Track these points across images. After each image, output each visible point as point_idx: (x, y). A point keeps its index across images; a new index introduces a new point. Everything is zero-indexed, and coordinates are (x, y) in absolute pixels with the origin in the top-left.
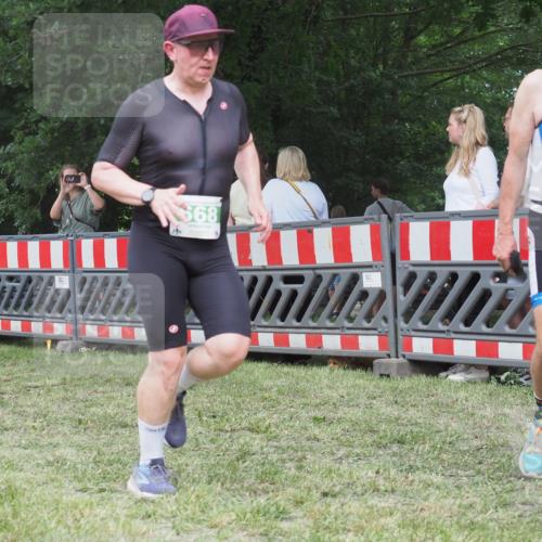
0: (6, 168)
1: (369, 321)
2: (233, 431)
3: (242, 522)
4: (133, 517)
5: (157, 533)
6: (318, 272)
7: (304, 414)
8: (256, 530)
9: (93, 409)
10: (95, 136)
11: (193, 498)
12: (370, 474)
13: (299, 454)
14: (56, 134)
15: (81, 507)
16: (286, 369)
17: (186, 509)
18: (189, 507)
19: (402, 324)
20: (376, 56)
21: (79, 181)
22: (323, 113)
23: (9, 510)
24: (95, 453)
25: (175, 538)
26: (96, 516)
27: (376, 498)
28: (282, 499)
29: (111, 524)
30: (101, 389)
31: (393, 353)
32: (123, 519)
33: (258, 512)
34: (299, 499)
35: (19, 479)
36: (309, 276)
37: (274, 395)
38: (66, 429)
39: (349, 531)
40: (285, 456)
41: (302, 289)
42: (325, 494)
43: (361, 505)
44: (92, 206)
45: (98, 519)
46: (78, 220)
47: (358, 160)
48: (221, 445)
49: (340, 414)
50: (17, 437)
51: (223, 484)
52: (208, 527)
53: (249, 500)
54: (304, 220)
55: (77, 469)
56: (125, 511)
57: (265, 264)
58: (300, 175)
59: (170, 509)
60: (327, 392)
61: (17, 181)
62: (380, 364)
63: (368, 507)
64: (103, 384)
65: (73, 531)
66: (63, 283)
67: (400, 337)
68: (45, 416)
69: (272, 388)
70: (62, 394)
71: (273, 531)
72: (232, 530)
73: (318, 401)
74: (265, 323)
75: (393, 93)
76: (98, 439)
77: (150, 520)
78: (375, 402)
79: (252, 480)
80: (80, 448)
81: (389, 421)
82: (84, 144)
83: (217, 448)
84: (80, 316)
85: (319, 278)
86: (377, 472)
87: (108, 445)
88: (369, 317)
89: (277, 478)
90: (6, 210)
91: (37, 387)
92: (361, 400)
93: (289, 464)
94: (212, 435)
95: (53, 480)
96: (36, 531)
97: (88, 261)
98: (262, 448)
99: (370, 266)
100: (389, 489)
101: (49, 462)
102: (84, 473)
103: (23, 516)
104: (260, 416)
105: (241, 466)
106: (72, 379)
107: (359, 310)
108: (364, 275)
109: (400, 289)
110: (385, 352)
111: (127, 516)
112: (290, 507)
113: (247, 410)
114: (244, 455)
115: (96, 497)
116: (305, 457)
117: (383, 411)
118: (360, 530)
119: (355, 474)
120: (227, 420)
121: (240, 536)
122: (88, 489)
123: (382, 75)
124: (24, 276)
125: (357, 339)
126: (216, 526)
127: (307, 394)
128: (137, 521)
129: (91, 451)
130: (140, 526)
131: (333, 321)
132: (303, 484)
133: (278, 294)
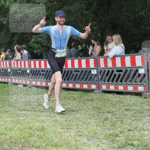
0: (41, 41)
1: (141, 83)
2: (103, 112)
3: (106, 137)
4: (76, 136)
5: (83, 140)
6: (126, 69)
7: (123, 108)
8: (110, 140)
11: (92, 131)
12: (141, 125)
13: (122, 119)
15: (62, 133)
16: (118, 96)
17: (90, 134)
18: (91, 133)
20: (143, 8)
22: (127, 25)
23: (43, 133)
24: (66, 118)
25: (87, 142)
26: (66, 135)
27: (143, 131)
28: (117, 132)
29: (70, 138)
30: (67, 101)
31: (148, 91)
32: (73, 136)
33: (110, 135)
34: (122, 132)
35: (45, 125)
37: (114, 103)
39: (135, 140)
40: (117, 120)
41: (122, 73)
42: (129, 130)
43: (139, 133)
45: (67, 136)
47: (137, 38)
48: (100, 116)
49: (133, 108)
50: (44, 114)
51: (100, 127)
52: (96, 139)
53: (108, 132)
55: (61, 123)
56: (74, 134)
57: (112, 67)
59: (86, 134)
60: (129, 102)
61: (44, 44)
62: (144, 94)
63: (141, 134)
64: (68, 100)
65: (60, 139)
68: (52, 108)
69: (114, 101)
71: (114, 140)
72: (103, 140)
73: (127, 104)
74: (112, 83)
77: (80, 137)
78: (142, 105)
79: (109, 126)
80: (61, 117)
81: (146, 110)
83: (99, 117)
85: (127, 71)
86: (143, 124)
87: (69, 116)
88: (141, 81)
89: (115, 125)
90: (41, 52)
92: (139, 104)
93: (119, 122)
94: (97, 114)
95: (54, 126)
98: (111, 117)
99: (141, 67)
100: (147, 129)
101: (53, 121)
102: (63, 124)
103: (47, 135)
104: (111, 108)
105: (105, 122)
107: (138, 79)
108: (139, 70)
110: (145, 91)
111: (74, 135)
112: (119, 134)
113: (107, 107)
114: (106, 119)
115: (66, 130)
116: (123, 120)
117: (145, 107)
118: (139, 140)
119: (137, 125)
120: (102, 110)
121: (105, 141)
122: (64, 128)
123: (144, 13)
124: (46, 70)
125: (138, 88)
126: (99, 138)
127: (124, 103)
128: (77, 137)
129: (64, 118)
130: (78, 138)
131: (131, 82)
132: (123, 127)
133: (115, 75)
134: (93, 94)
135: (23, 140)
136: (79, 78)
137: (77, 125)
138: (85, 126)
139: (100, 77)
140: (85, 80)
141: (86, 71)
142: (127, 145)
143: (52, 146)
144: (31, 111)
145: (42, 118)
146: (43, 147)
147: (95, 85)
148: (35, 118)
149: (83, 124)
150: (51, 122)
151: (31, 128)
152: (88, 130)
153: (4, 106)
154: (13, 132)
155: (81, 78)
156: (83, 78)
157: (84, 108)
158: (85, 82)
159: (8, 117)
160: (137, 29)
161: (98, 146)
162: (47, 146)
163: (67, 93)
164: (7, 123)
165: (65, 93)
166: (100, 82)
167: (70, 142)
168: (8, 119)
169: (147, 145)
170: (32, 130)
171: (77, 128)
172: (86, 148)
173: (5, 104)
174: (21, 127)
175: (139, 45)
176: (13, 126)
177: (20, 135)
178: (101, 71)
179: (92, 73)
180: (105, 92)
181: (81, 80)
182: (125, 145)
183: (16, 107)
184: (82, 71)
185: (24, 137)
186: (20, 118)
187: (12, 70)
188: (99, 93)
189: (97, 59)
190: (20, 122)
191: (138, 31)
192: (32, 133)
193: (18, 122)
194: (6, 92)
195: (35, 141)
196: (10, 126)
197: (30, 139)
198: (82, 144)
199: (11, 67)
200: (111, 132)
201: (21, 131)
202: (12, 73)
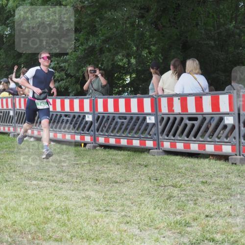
0: (65, 67)
1: (227, 139)
2: (165, 186)
3: (170, 227)
4: (121, 223)
5: (131, 230)
6: (204, 116)
7: (197, 180)
8: (176, 231)
9: (103, 175)
10: (104, 53)
11: (147, 215)
12: (227, 208)
13: (195, 198)
14: (86, 51)
15: (98, 217)
16: (189, 159)
17: (144, 220)
18: (145, 220)
19: (242, 140)
20: (232, 18)
21: (96, 73)
22: (207, 44)
23: (66, 218)
25: (139, 233)
26: (104, 222)
27: (230, 218)
28: (187, 218)
29: (111, 227)
30: (105, 166)
31: (238, 154)
32: (116, 224)
33: (177, 223)
34: (195, 218)
35: (70, 204)
36: (200, 118)
37: (183, 170)
38: (90, 183)
39: (218, 233)
40: (188, 198)
41: (197, 123)
42: (207, 216)
43: (223, 222)
44: (102, 84)
45: (105, 223)
46: (95, 90)
47: (222, 66)
48: (160, 192)
49: (214, 180)
50: (69, 186)
51: (160, 210)
52: (154, 229)
53: (173, 217)
54: (198, 92)
55: (96, 201)
56: (117, 220)
57: (180, 112)
58: (197, 71)
59: (137, 220)
60: (208, 170)
61: (69, 72)
62: (232, 158)
63: (227, 222)
65: (94, 228)
66: (89, 118)
67: (241, 147)
68: (81, 177)
69: (182, 168)
70: (88, 167)
71: (184, 232)
72: (165, 230)
73: (203, 174)
74: (179, 138)
75: (239, 35)
76: (105, 188)
77: (128, 224)
78: (229, 175)
79: (174, 208)
80: (97, 191)
81: (236, 184)
82: (99, 56)
83: (158, 194)
84: (97, 133)
85: (204, 119)
86: (231, 207)
87: (109, 190)
88: (227, 137)
89: (185, 208)
90: (65, 85)
91: (77, 164)
92: (223, 175)
93: (190, 202)
94: (156, 188)
95: (85, 205)
96: (78, 227)
97: (100, 109)
98: (178, 194)
99: (228, 114)
100: (236, 215)
101: (83, 197)
102: (99, 203)
103: (73, 221)
104: (177, 180)
105: (169, 202)
106: (93, 161)
107: (222, 134)
108: (225, 117)
109: (242, 125)
110: (234, 153)
111: (118, 222)
113: (171, 177)
114: (170, 197)
115: (104, 214)
116: (197, 199)
117: (233, 180)
118: (223, 233)
119: (221, 208)
120: (162, 181)
121: (169, 233)
122: (100, 210)
123: (234, 27)
124: (72, 114)
125: (222, 147)
126: (157, 228)
127: (198, 171)
128: (123, 225)
129: (102, 193)
130: (124, 227)
131: (210, 138)
132: (197, 211)
133: (186, 125)
134: (149, 156)
135: (33, 228)
136: (126, 129)
137: (123, 205)
138: (135, 207)
139: (160, 127)
140: (136, 133)
141: (138, 119)
142: (203, 241)
143: (82, 238)
144: (47, 181)
145: (65, 193)
146: (67, 239)
147: (152, 142)
148: (54, 192)
149: (132, 203)
150: (79, 200)
151: (48, 209)
152: (140, 214)
153: (3, 172)
154: (17, 214)
155: (128, 130)
156: (132, 129)
157: (134, 178)
158: (135, 136)
159: (9, 189)
160: (222, 52)
161: (157, 240)
162: (74, 238)
163: (106, 153)
164: (8, 199)
165: (103, 152)
166: (160, 137)
167: (111, 232)
168: (9, 193)
169: (237, 241)
170: (49, 212)
171: (123, 210)
172: (137, 243)
173: (5, 168)
174: (31, 206)
175: (224, 78)
176: (18, 204)
177: (30, 219)
178: (163, 118)
179: (148, 121)
180: (168, 153)
181: (129, 133)
182: (200, 240)
183: (22, 174)
184: (131, 118)
185: (35, 222)
186: (29, 192)
187: (16, 113)
188: (158, 154)
189: (156, 98)
190: (29, 198)
191: (222, 55)
192: (49, 216)
193: (25, 198)
194: (7, 148)
195: (53, 229)
196: (12, 204)
197: (46, 226)
198: (132, 236)
199: (15, 109)
200: (178, 217)
201: (30, 212)
202: (16, 118)
